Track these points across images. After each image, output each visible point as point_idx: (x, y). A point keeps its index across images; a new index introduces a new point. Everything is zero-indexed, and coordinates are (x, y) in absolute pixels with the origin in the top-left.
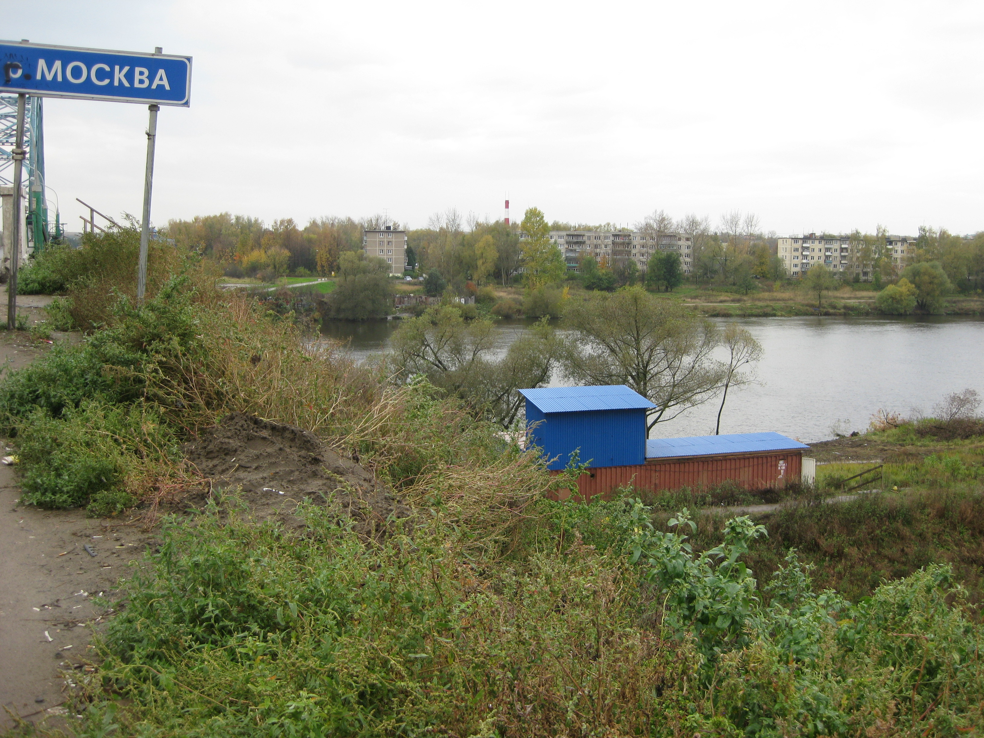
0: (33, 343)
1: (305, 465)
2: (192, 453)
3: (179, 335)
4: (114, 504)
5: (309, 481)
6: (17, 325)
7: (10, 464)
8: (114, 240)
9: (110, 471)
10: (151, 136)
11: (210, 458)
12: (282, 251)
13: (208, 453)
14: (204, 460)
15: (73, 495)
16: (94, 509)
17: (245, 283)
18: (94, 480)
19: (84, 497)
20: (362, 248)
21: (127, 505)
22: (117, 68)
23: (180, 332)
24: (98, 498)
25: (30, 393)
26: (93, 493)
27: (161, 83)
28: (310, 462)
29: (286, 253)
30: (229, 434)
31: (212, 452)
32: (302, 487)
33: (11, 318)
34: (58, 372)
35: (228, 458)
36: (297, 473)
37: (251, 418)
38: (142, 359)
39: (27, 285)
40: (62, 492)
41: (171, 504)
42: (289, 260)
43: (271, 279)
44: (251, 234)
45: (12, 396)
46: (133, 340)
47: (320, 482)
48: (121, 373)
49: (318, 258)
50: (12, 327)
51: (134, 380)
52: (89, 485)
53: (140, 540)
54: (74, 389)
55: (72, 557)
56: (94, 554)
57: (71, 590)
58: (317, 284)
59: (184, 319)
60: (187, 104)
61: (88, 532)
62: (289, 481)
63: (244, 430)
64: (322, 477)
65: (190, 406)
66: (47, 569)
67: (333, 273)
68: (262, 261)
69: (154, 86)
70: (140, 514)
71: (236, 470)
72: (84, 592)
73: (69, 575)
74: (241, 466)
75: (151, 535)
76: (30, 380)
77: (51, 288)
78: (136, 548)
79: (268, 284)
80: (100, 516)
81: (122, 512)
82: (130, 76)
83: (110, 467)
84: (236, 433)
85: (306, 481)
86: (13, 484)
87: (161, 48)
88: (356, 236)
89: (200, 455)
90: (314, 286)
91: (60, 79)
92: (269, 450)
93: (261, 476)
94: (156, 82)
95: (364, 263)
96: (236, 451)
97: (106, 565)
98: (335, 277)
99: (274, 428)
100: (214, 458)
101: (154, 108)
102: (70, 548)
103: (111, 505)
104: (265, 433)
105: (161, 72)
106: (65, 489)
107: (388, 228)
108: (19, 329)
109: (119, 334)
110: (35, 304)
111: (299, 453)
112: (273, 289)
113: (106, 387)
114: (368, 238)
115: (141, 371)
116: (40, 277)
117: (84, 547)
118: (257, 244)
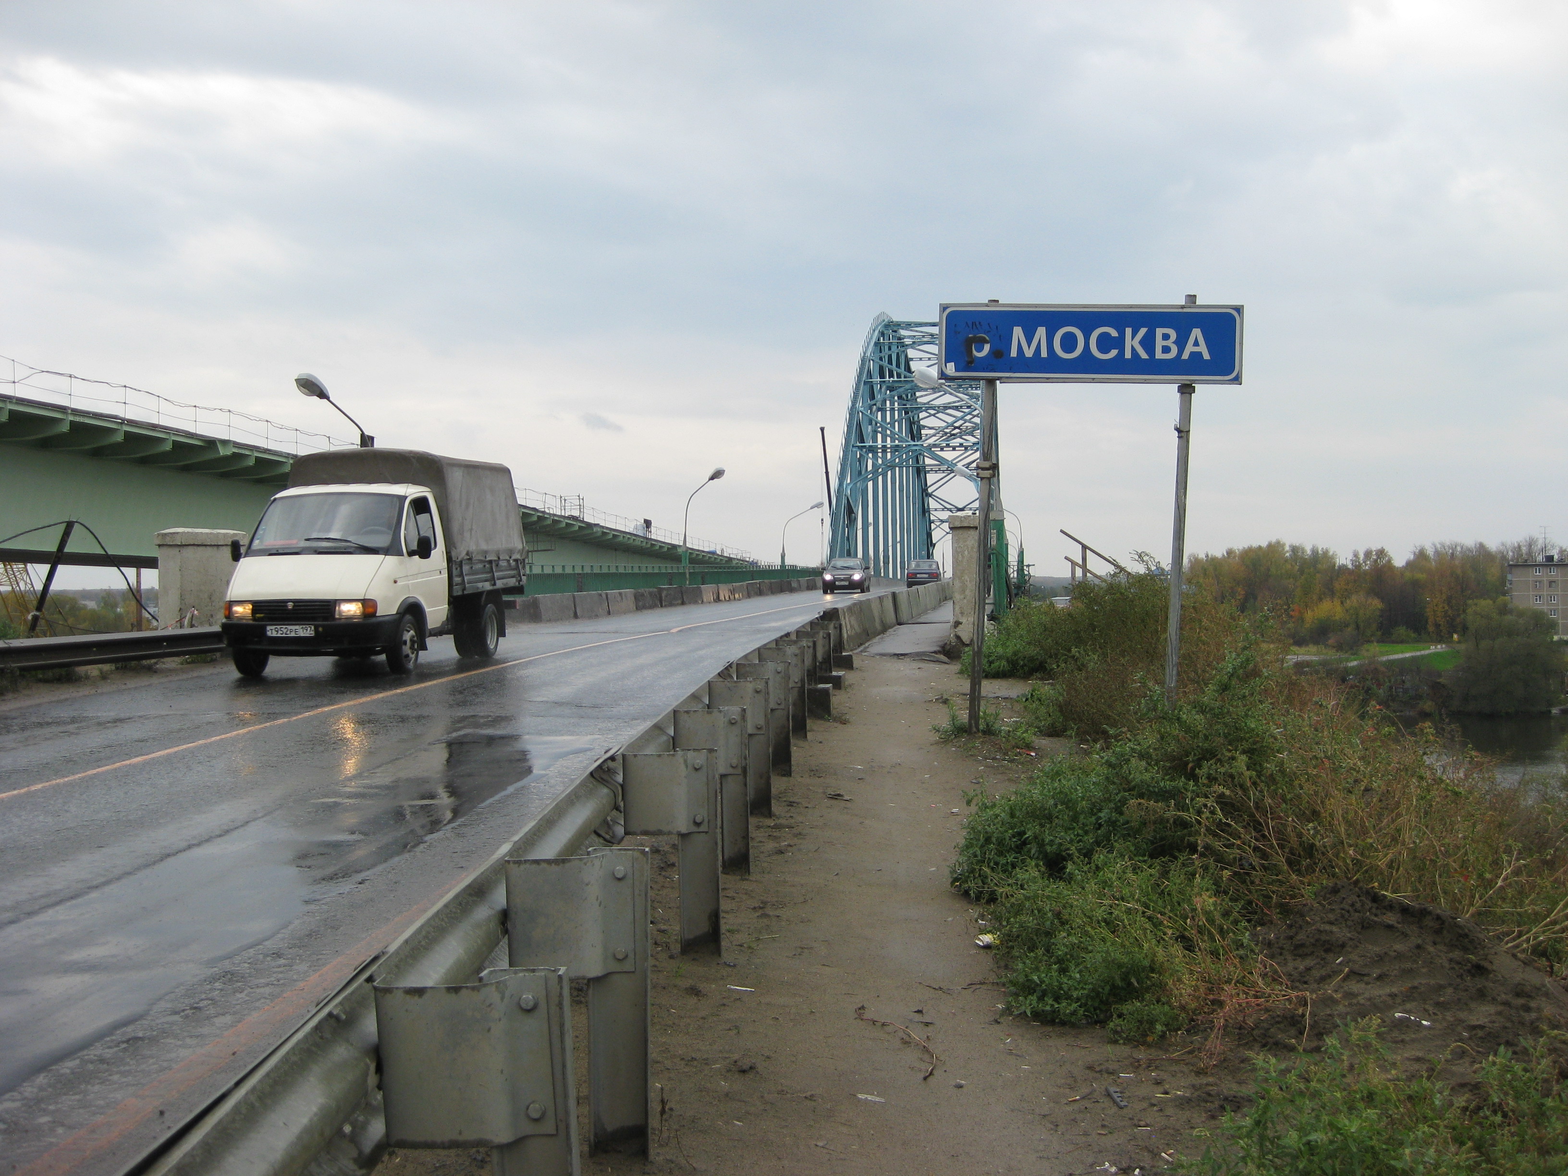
0: (1006, 754)
1: (1461, 976)
2: (1269, 944)
3: (1244, 752)
4: (1152, 1023)
5: (1473, 1005)
6: (981, 727)
7: (988, 947)
8: (1121, 593)
9: (1144, 968)
10: (1183, 432)
11: (1300, 956)
12: (1370, 601)
13: (1297, 947)
14: (1289, 957)
15: (1086, 1004)
16: (1119, 1029)
17: (1309, 654)
18: (1119, 983)
19: (1104, 1008)
20: (1504, 594)
21: (1172, 1026)
22: (1129, 331)
23: (1246, 745)
24: (1125, 1012)
25: (1014, 836)
26: (1116, 1003)
27: (1196, 349)
28: (1469, 971)
29: (1376, 604)
30: (1331, 917)
31: (1302, 945)
32: (1462, 1015)
33: (974, 715)
34: (1056, 805)
35: (1330, 957)
36: (1450, 990)
37: (1368, 892)
38: (1186, 790)
39: (991, 663)
40: (1069, 997)
41: (1240, 1029)
42: (1381, 616)
43: (1351, 646)
44: (1318, 576)
45: (988, 840)
46: (1172, 759)
47: (1491, 1009)
48: (1155, 812)
49: (1429, 612)
50: (974, 729)
51: (1174, 822)
52: (1111, 990)
53: (1193, 1086)
54: (1080, 832)
55: (1088, 1106)
56: (1122, 1104)
57: (1090, 1160)
58: (1429, 655)
59: (1253, 726)
60: (1237, 380)
61: (1112, 1066)
62: (1438, 1004)
63: (1356, 911)
64: (1494, 999)
65: (1265, 868)
66: (1052, 1122)
67: (1455, 636)
68: (1337, 618)
69: (1185, 356)
70: (1192, 1043)
71: (1344, 979)
72: (1111, 1166)
73: (1086, 1134)
74: (1352, 972)
75: (1211, 1080)
76: (1012, 815)
77: (1026, 669)
78: (1189, 1100)
79: (1347, 655)
80: (1128, 1040)
81: (1163, 1036)
82: (1148, 343)
83: (1146, 963)
84: (1343, 916)
85: (1466, 1004)
86: (993, 978)
87: (1195, 296)
88: (1493, 573)
89: (1282, 948)
90: (1423, 657)
91: (1044, 354)
92: (1398, 947)
93: (1388, 990)
94: (1189, 348)
95: (1509, 618)
96: (1343, 946)
97: (1142, 1123)
98: (1459, 642)
99: (1405, 910)
100: (1306, 955)
101: (1186, 390)
102: (1085, 1090)
103: (1145, 1025)
104: (1391, 918)
105: (1196, 333)
106: (1075, 994)
107: (1550, 558)
108: (984, 732)
109: (1149, 747)
110: (1004, 693)
111: (1451, 955)
112: (1355, 663)
113: (1131, 833)
114: (1515, 577)
115: (1184, 808)
116: (1010, 651)
117: (1107, 1090)
118: (1329, 591)
